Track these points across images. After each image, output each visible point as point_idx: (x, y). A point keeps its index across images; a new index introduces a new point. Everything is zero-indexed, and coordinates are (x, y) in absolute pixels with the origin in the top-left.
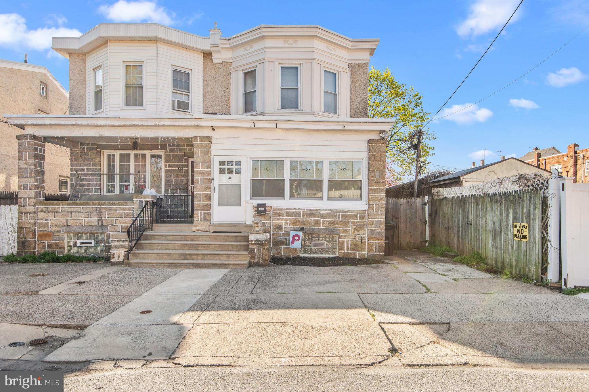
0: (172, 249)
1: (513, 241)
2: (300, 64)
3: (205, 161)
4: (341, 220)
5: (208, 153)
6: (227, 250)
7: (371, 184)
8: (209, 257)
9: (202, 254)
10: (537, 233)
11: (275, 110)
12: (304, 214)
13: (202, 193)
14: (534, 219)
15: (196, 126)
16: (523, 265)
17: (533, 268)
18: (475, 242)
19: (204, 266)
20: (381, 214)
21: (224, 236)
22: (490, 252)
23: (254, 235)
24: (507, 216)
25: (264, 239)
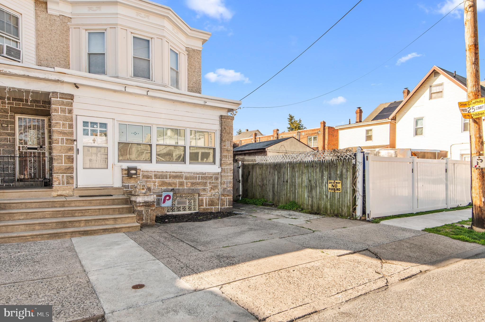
0: (41, 218)
1: (328, 193)
2: (152, 38)
3: (67, 120)
4: (200, 181)
5: (70, 111)
6: (109, 214)
7: (224, 151)
8: (93, 223)
9: (85, 220)
10: (348, 186)
11: (129, 77)
12: (170, 176)
13: (63, 155)
14: (347, 178)
15: (58, 81)
16: (336, 207)
17: (345, 209)
18: (291, 194)
19: (94, 232)
20: (230, 176)
21: (101, 200)
22: (306, 200)
23: (142, 197)
24: (322, 176)
25: (151, 201)
